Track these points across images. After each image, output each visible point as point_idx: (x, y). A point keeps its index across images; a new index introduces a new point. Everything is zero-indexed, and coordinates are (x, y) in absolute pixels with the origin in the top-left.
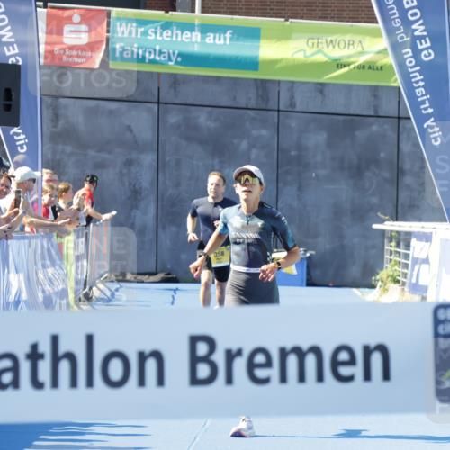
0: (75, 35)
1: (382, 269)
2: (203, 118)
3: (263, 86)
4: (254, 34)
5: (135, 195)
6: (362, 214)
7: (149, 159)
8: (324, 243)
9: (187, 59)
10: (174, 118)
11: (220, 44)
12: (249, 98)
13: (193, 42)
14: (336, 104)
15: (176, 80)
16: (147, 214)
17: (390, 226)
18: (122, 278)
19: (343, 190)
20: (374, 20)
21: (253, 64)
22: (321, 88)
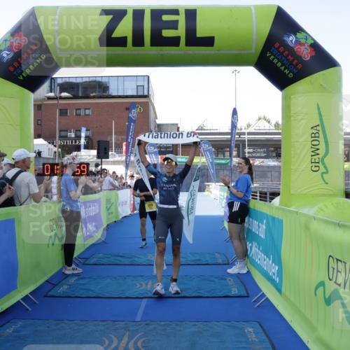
1: (205, 189)
6: (203, 182)
11: (183, 160)
13: (180, 160)
17: (207, 184)
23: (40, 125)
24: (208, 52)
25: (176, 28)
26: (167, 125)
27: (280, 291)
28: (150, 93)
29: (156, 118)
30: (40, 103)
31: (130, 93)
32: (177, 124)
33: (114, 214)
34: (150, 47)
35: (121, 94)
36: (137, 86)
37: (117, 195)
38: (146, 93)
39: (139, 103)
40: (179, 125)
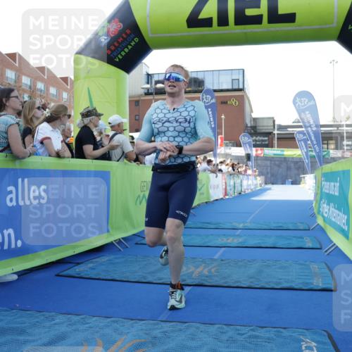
0: (259, 152)
1: (301, 181)
2: (277, 163)
3: (285, 158)
4: (283, 151)
5: (268, 173)
6: (299, 175)
7: (269, 168)
8: (294, 179)
9: (275, 154)
10: (273, 162)
11: (279, 152)
12: (283, 160)
13: (275, 152)
14: (295, 160)
15: (273, 158)
16: (269, 176)
17: (303, 176)
18: (266, 184)
19: (296, 172)
20: (298, 148)
21: (283, 155)
22: (293, 158)
23: (138, 120)
24: (290, 28)
25: (259, 7)
26: (263, 118)
27: (347, 237)
28: (245, 86)
29: (252, 111)
30: (137, 99)
31: (225, 87)
32: (273, 118)
33: (205, 195)
34: (234, 26)
35: (216, 88)
36: (232, 80)
37: (208, 178)
38: (241, 87)
39: (234, 97)
40: (275, 119)
